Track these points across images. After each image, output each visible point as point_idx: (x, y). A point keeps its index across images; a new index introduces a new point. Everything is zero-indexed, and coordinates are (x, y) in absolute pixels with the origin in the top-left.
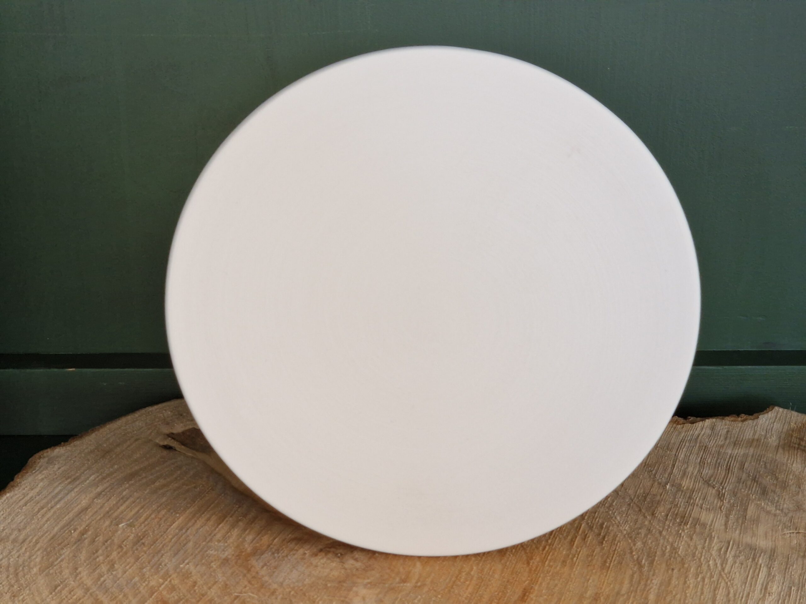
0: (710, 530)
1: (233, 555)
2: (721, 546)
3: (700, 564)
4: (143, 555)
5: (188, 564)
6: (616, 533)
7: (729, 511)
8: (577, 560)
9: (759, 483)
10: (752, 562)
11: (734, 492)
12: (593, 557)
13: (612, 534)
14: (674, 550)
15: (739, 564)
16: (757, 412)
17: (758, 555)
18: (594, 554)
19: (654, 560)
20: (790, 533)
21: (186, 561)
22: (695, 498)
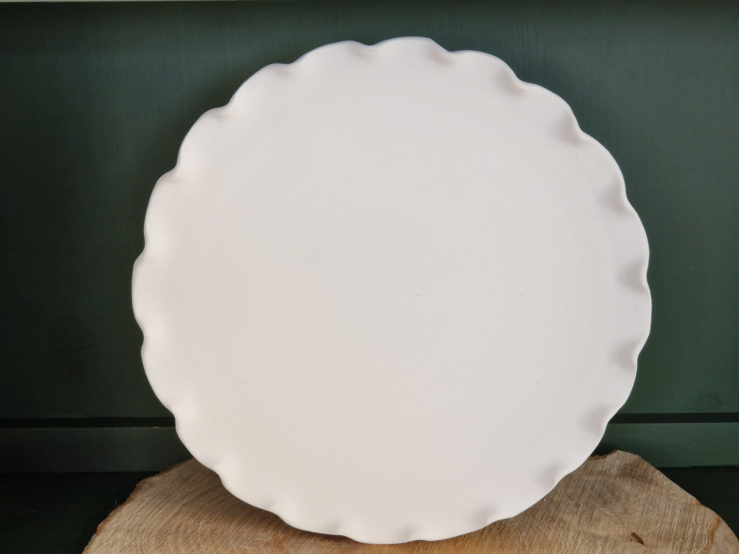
0: (569, 525)
1: (272, 540)
2: (575, 534)
3: (561, 545)
4: (217, 540)
5: (245, 545)
6: (510, 527)
7: (582, 514)
8: (485, 543)
9: (602, 497)
10: (593, 543)
11: (586, 503)
12: (495, 541)
13: (507, 528)
14: (545, 536)
15: (585, 545)
16: (605, 454)
17: (597, 540)
18: (496, 540)
19: (533, 543)
20: (619, 527)
21: (243, 544)
22: (561, 507)
